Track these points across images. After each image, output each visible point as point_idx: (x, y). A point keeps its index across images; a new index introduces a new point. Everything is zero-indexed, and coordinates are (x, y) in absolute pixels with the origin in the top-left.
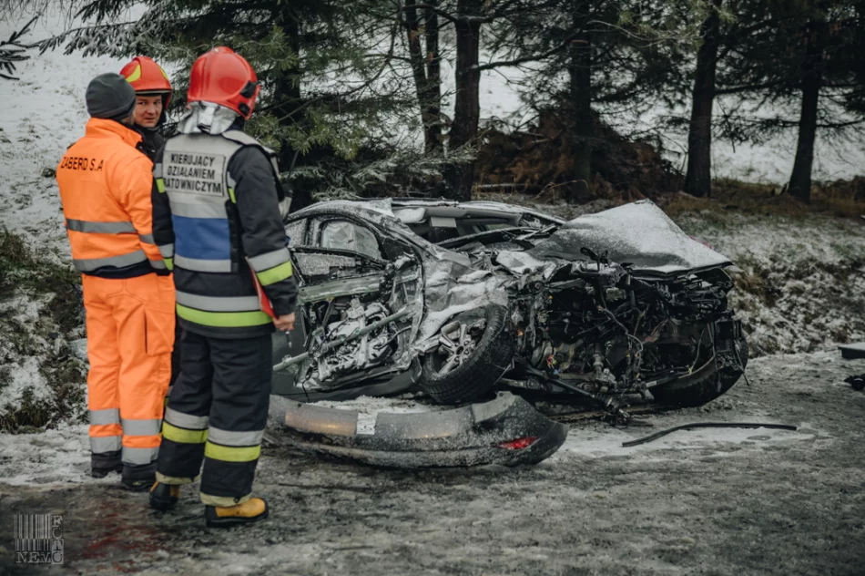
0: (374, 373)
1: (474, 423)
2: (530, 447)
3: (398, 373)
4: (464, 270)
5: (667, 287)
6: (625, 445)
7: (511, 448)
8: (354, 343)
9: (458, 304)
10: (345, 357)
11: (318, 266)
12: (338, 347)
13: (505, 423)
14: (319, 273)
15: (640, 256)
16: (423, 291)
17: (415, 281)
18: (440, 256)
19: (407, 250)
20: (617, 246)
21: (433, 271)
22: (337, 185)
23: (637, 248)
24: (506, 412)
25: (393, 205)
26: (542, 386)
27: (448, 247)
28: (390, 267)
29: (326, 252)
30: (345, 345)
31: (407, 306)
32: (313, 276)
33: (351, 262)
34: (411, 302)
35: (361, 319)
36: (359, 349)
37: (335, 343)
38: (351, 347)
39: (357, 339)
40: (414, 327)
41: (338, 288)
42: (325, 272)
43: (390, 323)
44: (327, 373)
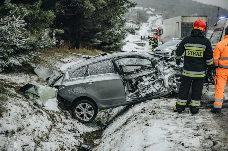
14: (132, 71)
29: (133, 65)
30: (147, 87)
31: (161, 76)
32: (130, 72)
33: (140, 67)
34: (161, 75)
35: (147, 81)
36: (151, 88)
37: (144, 87)
38: (148, 88)
39: (149, 86)
40: (165, 81)
41: (140, 74)
42: (134, 70)
43: (157, 81)
44: (144, 95)
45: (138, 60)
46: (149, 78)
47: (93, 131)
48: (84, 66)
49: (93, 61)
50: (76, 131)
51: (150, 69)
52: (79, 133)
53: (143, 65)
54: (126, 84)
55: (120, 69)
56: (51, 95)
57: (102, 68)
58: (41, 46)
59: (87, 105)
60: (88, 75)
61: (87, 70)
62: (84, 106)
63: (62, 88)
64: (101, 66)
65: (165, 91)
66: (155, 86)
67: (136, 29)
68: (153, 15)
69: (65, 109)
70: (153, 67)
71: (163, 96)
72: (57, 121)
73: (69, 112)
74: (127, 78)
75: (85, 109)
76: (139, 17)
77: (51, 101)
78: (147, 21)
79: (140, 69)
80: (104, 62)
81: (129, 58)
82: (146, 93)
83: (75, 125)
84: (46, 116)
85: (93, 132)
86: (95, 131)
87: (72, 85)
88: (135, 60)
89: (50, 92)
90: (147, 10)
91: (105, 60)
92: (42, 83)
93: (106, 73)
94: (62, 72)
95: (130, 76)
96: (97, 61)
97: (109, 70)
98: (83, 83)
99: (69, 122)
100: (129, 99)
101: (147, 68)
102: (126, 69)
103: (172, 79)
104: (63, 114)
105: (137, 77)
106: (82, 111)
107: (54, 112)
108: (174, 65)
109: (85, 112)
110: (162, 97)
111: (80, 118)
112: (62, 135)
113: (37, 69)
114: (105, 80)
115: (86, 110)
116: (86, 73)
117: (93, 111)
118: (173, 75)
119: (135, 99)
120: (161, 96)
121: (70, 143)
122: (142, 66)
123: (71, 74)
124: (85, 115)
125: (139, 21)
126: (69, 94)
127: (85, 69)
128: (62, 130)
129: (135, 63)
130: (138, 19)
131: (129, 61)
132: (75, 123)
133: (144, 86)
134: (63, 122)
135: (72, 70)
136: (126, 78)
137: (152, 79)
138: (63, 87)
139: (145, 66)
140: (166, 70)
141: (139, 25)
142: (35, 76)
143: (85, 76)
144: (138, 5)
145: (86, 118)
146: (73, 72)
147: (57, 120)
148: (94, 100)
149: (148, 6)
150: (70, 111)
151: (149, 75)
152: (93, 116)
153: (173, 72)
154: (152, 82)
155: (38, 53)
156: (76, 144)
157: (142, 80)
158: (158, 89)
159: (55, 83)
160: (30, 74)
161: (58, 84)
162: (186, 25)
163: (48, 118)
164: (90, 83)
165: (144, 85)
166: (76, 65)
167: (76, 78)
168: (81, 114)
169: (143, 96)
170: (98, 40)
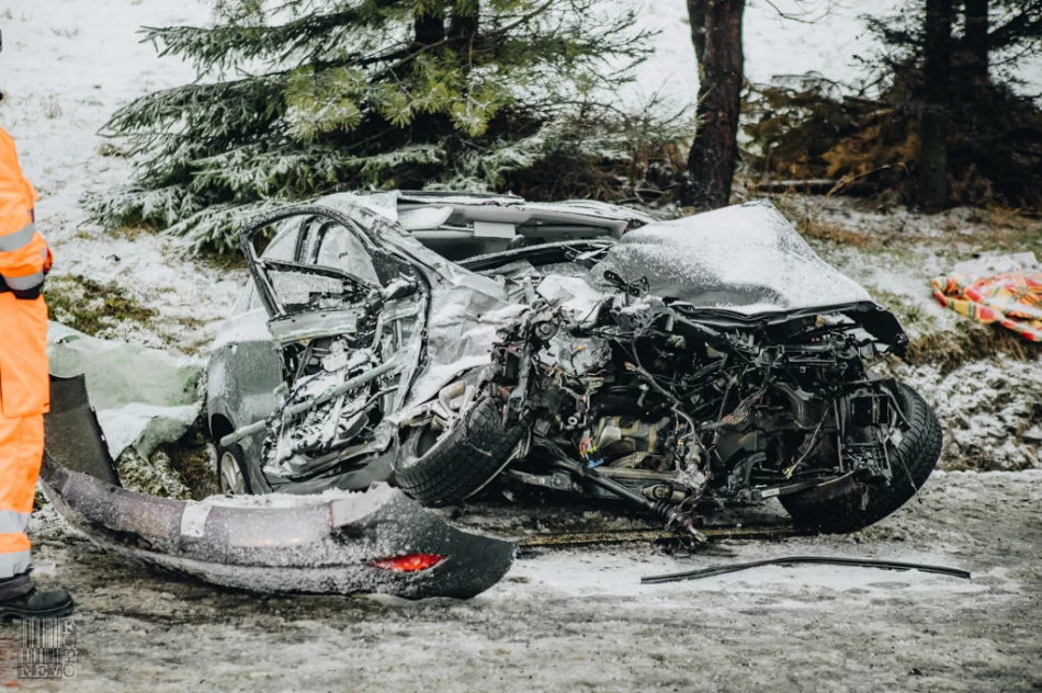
0: (347, 454)
1: (332, 528)
2: (431, 570)
3: (376, 456)
4: (491, 302)
5: (751, 338)
6: (645, 580)
7: (398, 569)
8: (326, 408)
9: (475, 355)
10: (313, 428)
11: (294, 291)
12: (306, 413)
13: (378, 530)
14: (295, 302)
15: (721, 288)
16: (424, 333)
17: (414, 318)
18: (457, 280)
19: (404, 269)
20: (692, 271)
21: (444, 303)
22: (467, 174)
23: (718, 275)
24: (378, 512)
25: (400, 201)
26: (575, 485)
27: (475, 268)
28: (374, 295)
29: (305, 270)
30: (314, 410)
32: (287, 306)
33: (335, 286)
34: (402, 349)
35: (341, 373)
37: (300, 407)
41: (314, 325)
46: (357, 357)
82: (296, 444)
105: (316, 344)
137: (366, 363)
164: (233, 349)
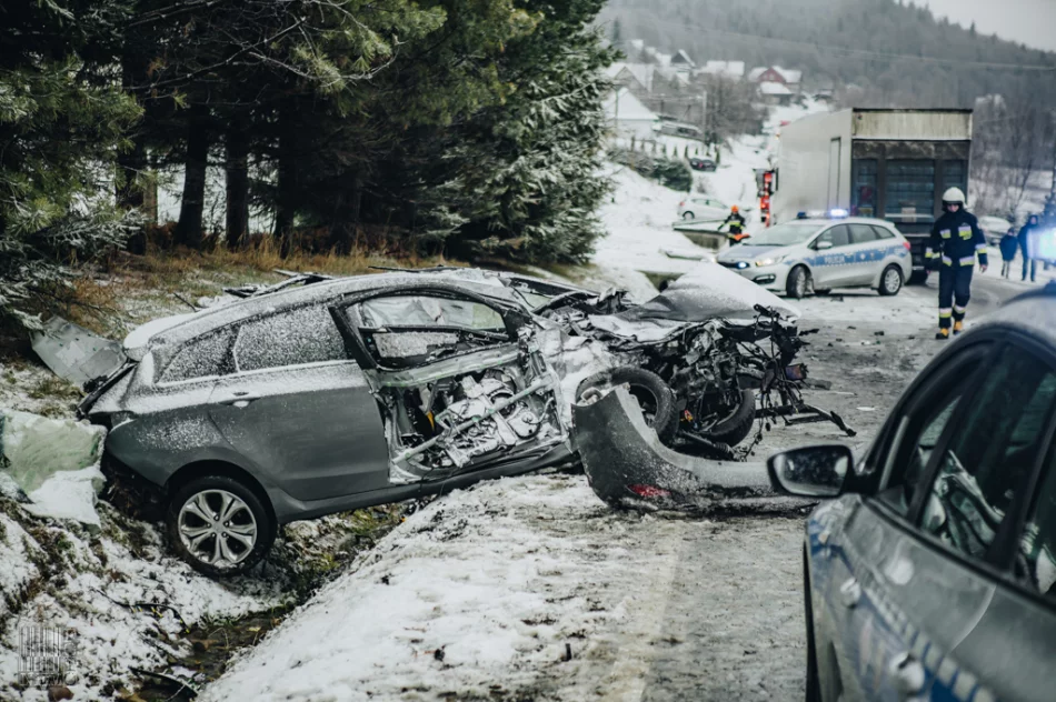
11: (415, 346)
12: (469, 429)
14: (414, 354)
21: (545, 340)
29: (420, 329)
30: (478, 425)
31: (542, 378)
32: (407, 357)
33: (452, 338)
34: (544, 374)
35: (483, 398)
36: (496, 428)
37: (465, 425)
38: (483, 428)
39: (490, 418)
40: (558, 398)
41: (451, 368)
42: (423, 351)
43: (526, 397)
44: (466, 459)
45: (446, 308)
46: (490, 385)
47: (250, 612)
48: (217, 331)
49: (255, 309)
50: (162, 611)
51: (499, 345)
52: (175, 620)
53: (464, 327)
54: (394, 412)
55: (367, 344)
56: (71, 454)
57: (294, 341)
58: (75, 240)
59: (227, 497)
60: (233, 370)
61: (230, 346)
62: (215, 503)
63: (123, 423)
64: (289, 332)
65: (555, 444)
66: (515, 420)
67: (700, 166)
68: (793, 100)
69: (135, 513)
70: (509, 340)
71: (552, 465)
72: (76, 566)
73: (157, 529)
74: (394, 382)
75: (219, 516)
76: (717, 109)
77: (69, 479)
78: (762, 127)
79: (452, 345)
80: (304, 312)
81: (410, 299)
82: (472, 451)
83: (166, 585)
84: (19, 539)
85: (252, 615)
86: (260, 613)
87: (165, 413)
88: (433, 306)
89: (66, 438)
90: (762, 79)
91: (306, 305)
92: (57, 401)
93: (309, 361)
94: (129, 354)
95: (403, 373)
96: (272, 310)
97: (320, 350)
98: (210, 402)
99: (142, 571)
100: (402, 476)
101: (487, 343)
102: (388, 345)
103: (592, 389)
104: (122, 534)
105: (440, 381)
106: (207, 523)
107: (72, 528)
108: (610, 330)
109: (217, 527)
110: (545, 471)
111: (197, 554)
112: (82, 623)
113: (48, 342)
114: (302, 390)
115: (223, 519)
116: (223, 360)
117: (254, 526)
118: (602, 373)
119: (426, 473)
120: (542, 463)
121: (104, 657)
122: (462, 334)
123: (163, 365)
124: (221, 541)
125: (718, 130)
126: (151, 450)
127: (220, 343)
128: (90, 602)
129: (434, 317)
130: (714, 119)
131: (409, 310)
132: (169, 575)
133: (467, 420)
134: (111, 571)
135: (169, 347)
136: (389, 384)
137: (503, 388)
138: (129, 420)
139: (476, 335)
140: (575, 350)
141: (718, 146)
142: (38, 369)
143: (220, 374)
144: (625, 57)
145: (223, 557)
146: (171, 353)
147: (76, 561)
148: (256, 476)
149: (767, 59)
150: (161, 524)
151: (493, 372)
152: (255, 546)
153: (603, 360)
154: (502, 402)
155: (61, 269)
156: (142, 663)
157: (458, 395)
158: (525, 433)
159: (95, 401)
160: (14, 360)
161: (109, 404)
162: (872, 149)
163: (27, 548)
164: (238, 404)
165: (464, 417)
166: (187, 325)
167: (182, 382)
168: (203, 537)
169: (458, 464)
170: (452, 210)
